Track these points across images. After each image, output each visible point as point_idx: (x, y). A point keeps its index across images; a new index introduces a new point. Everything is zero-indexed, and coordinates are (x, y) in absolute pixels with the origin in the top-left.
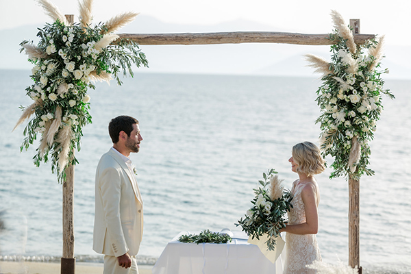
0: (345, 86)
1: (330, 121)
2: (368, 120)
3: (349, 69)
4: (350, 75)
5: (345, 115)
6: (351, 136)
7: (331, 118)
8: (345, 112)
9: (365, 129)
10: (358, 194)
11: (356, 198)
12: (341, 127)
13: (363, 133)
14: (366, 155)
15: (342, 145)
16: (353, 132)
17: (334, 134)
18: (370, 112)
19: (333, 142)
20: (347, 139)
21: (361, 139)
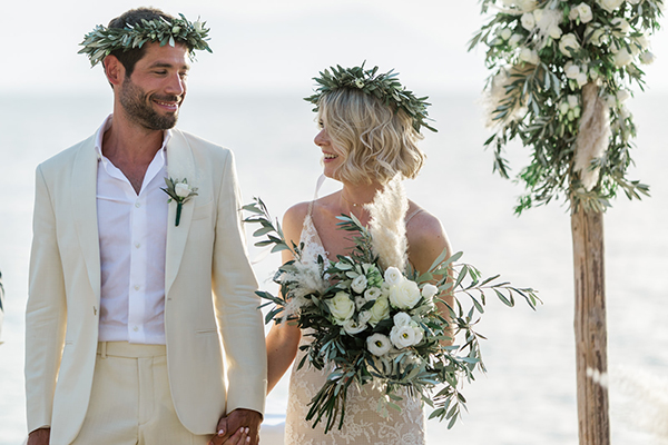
1: (517, 37)
2: (628, 30)
5: (558, 17)
6: (582, 80)
7: (519, 29)
8: (560, 7)
9: (620, 58)
10: (601, 257)
11: (595, 270)
12: (548, 53)
13: (614, 70)
14: (623, 138)
15: (551, 110)
16: (585, 68)
17: (530, 77)
18: (635, 8)
19: (528, 99)
20: (567, 91)
21: (608, 90)
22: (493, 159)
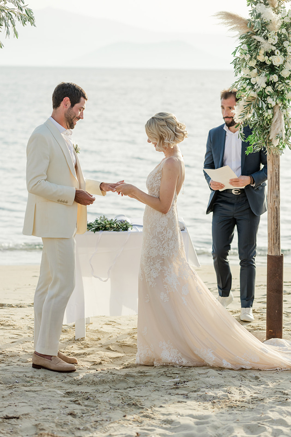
0: (266, 46)
1: (249, 87)
3: (269, 27)
4: (272, 33)
5: (265, 80)
6: (274, 104)
7: (250, 84)
8: (266, 76)
9: (289, 96)
10: (279, 171)
11: (276, 176)
12: (261, 93)
13: (286, 100)
14: (288, 126)
15: (261, 115)
16: (275, 99)
17: (253, 102)
19: (253, 111)
20: (268, 108)
21: (283, 108)
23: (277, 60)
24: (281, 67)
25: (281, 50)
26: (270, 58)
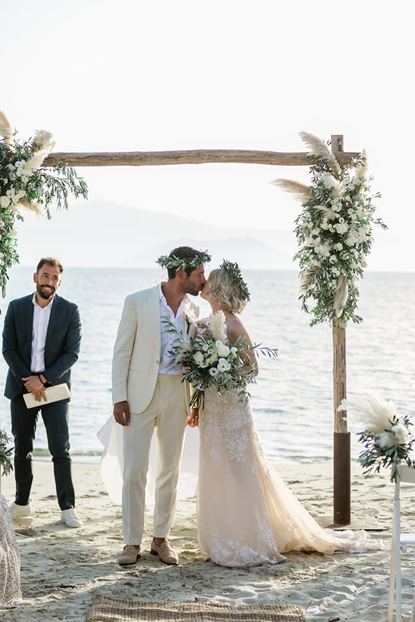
0: (329, 214)
1: (312, 256)
2: (356, 254)
3: (334, 193)
4: (336, 200)
5: (329, 248)
6: (338, 273)
7: (313, 253)
8: (330, 244)
9: (354, 265)
10: (345, 344)
11: (342, 350)
12: (325, 263)
13: (351, 270)
14: (353, 297)
15: (326, 285)
16: (339, 269)
17: (317, 272)
18: (360, 245)
19: (316, 281)
20: (332, 278)
21: (348, 278)
22: (302, 304)
23: (342, 228)
24: (346, 236)
25: (345, 218)
26: (334, 226)
